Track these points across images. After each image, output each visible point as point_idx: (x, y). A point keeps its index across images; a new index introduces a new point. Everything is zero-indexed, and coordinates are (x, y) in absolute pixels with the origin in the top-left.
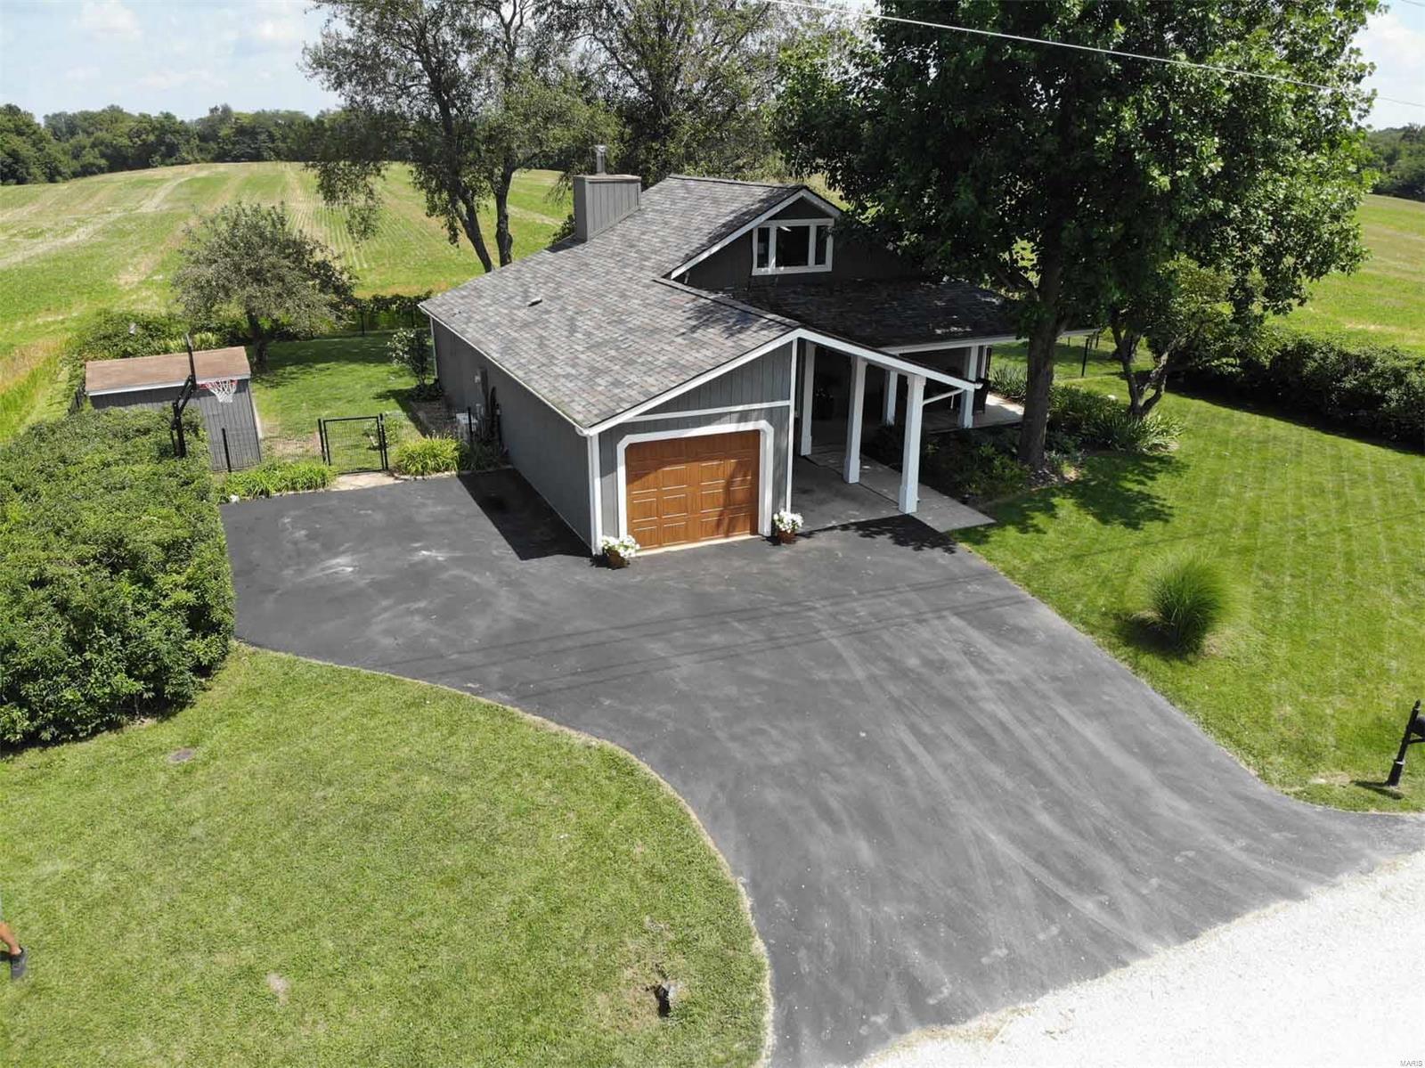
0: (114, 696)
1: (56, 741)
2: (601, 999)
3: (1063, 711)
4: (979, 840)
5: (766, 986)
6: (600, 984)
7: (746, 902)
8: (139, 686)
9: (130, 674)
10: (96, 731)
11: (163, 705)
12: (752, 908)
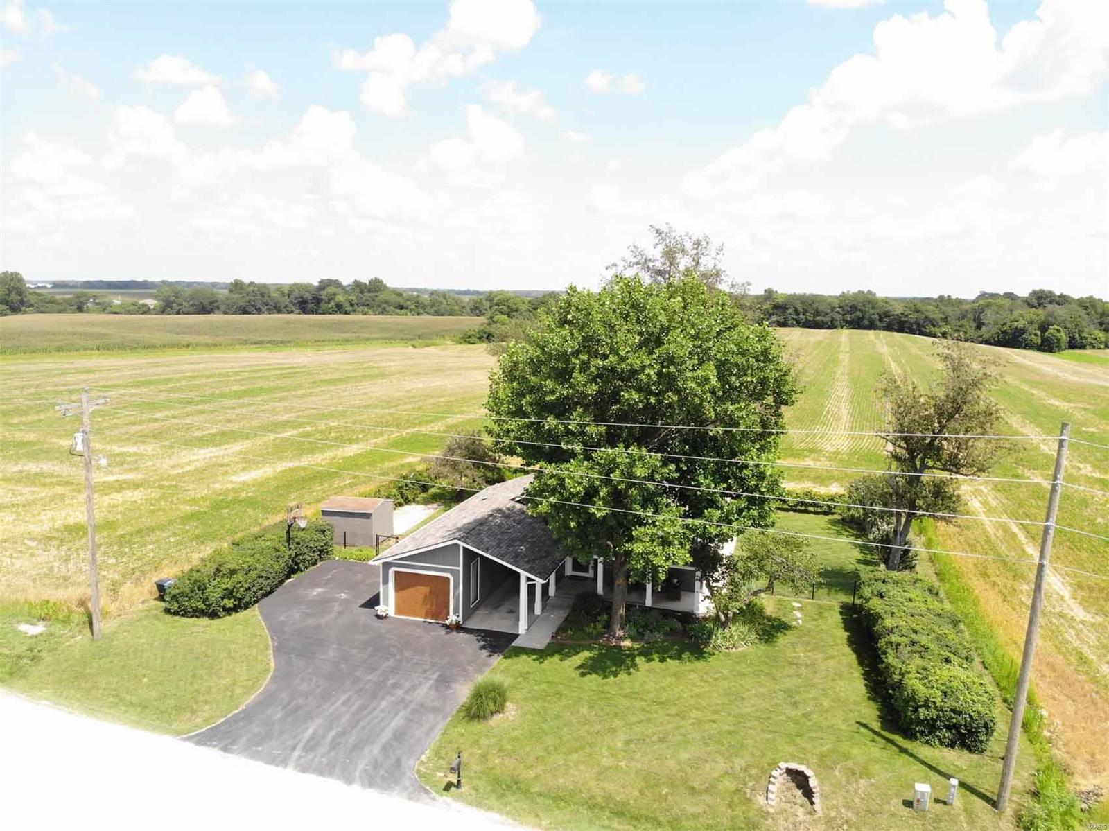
0: (197, 607)
1: (183, 616)
2: (189, 715)
3: (401, 714)
4: (308, 728)
5: (209, 727)
6: (191, 712)
7: (236, 712)
8: (204, 607)
9: (203, 602)
10: (192, 616)
11: (214, 615)
12: (235, 714)
